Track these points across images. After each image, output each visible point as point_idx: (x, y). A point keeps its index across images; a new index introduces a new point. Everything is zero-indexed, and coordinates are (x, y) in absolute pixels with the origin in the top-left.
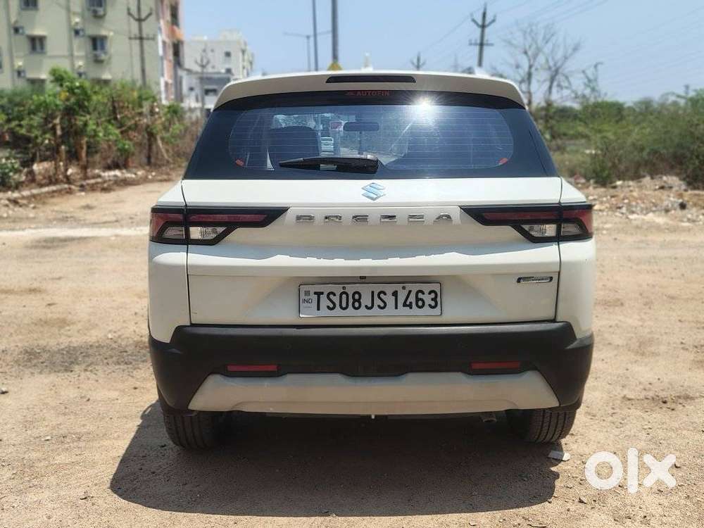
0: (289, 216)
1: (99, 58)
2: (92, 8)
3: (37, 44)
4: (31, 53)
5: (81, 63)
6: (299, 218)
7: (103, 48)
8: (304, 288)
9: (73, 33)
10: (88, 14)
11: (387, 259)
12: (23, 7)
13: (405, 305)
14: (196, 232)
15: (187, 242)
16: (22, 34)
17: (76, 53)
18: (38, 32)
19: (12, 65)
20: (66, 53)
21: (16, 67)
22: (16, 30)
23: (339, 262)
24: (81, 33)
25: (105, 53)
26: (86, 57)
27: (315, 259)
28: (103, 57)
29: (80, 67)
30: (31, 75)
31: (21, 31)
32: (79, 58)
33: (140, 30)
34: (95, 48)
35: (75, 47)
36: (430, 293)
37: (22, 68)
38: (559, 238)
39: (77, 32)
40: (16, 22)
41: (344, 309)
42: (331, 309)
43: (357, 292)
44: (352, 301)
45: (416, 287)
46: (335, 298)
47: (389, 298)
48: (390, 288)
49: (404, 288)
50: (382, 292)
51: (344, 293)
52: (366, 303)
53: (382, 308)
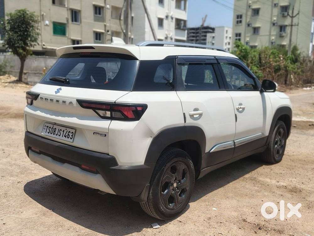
1: (282, 35)
2: (282, 13)
3: (256, 30)
4: (253, 34)
5: (273, 38)
7: (284, 31)
8: (45, 124)
9: (272, 25)
10: (280, 15)
12: (253, 15)
13: (65, 136)
16: (251, 26)
17: (272, 33)
18: (257, 25)
19: (245, 40)
20: (268, 34)
21: (246, 41)
22: (249, 25)
24: (276, 24)
25: (285, 33)
26: (276, 35)
28: (284, 34)
29: (273, 39)
30: (251, 44)
31: (250, 25)
32: (273, 35)
33: (292, 21)
34: (281, 31)
35: (272, 31)
36: (72, 133)
37: (248, 41)
38: (112, 118)
39: (274, 24)
40: (249, 22)
41: (51, 134)
42: (48, 133)
43: (55, 129)
44: (54, 131)
45: (69, 130)
46: (50, 129)
47: (62, 132)
48: (63, 129)
49: (66, 129)
50: (61, 130)
51: (53, 128)
52: (56, 133)
53: (59, 136)
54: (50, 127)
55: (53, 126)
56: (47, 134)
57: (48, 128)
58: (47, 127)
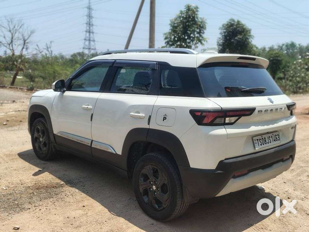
0: (256, 111)
6: (259, 111)
8: (254, 138)
11: (274, 124)
13: (274, 141)
14: (227, 120)
15: (224, 124)
23: (266, 127)
27: (260, 126)
36: (277, 136)
41: (264, 144)
42: (261, 145)
43: (265, 138)
44: (264, 142)
45: (275, 134)
46: (261, 141)
47: (271, 138)
48: (270, 135)
49: (273, 134)
50: (269, 137)
51: (262, 139)
52: (267, 141)
53: (270, 142)
54: (260, 139)
55: (262, 137)
56: (261, 147)
57: (259, 141)
58: (257, 140)
